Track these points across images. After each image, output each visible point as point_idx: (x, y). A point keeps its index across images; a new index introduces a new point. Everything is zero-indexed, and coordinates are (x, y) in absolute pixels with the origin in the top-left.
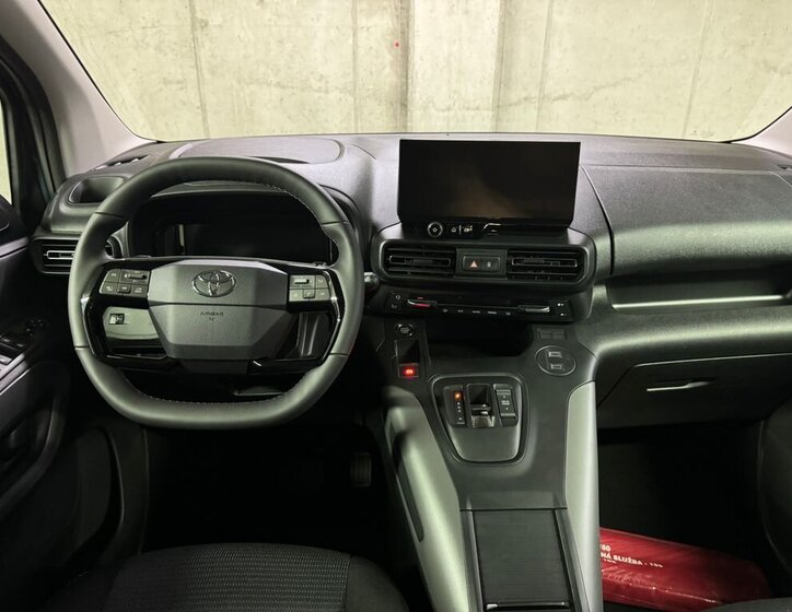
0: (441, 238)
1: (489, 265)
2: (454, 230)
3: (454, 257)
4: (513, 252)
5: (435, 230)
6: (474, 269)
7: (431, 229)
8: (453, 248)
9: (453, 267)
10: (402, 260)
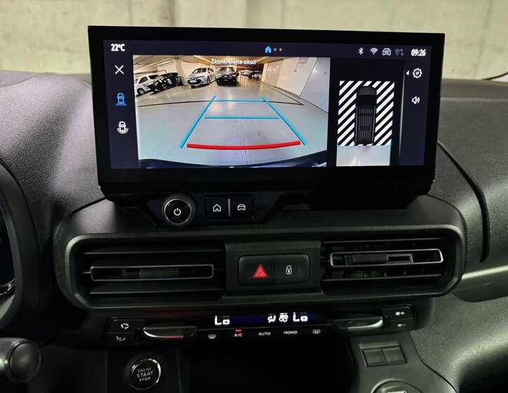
0: (189, 227)
1: (289, 271)
2: (217, 209)
3: (220, 259)
4: (330, 243)
5: (178, 212)
6: (260, 282)
7: (170, 212)
8: (219, 242)
9: (221, 277)
10: (118, 273)
